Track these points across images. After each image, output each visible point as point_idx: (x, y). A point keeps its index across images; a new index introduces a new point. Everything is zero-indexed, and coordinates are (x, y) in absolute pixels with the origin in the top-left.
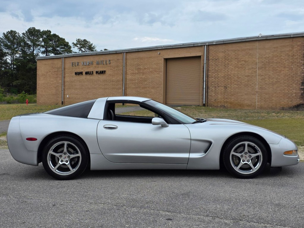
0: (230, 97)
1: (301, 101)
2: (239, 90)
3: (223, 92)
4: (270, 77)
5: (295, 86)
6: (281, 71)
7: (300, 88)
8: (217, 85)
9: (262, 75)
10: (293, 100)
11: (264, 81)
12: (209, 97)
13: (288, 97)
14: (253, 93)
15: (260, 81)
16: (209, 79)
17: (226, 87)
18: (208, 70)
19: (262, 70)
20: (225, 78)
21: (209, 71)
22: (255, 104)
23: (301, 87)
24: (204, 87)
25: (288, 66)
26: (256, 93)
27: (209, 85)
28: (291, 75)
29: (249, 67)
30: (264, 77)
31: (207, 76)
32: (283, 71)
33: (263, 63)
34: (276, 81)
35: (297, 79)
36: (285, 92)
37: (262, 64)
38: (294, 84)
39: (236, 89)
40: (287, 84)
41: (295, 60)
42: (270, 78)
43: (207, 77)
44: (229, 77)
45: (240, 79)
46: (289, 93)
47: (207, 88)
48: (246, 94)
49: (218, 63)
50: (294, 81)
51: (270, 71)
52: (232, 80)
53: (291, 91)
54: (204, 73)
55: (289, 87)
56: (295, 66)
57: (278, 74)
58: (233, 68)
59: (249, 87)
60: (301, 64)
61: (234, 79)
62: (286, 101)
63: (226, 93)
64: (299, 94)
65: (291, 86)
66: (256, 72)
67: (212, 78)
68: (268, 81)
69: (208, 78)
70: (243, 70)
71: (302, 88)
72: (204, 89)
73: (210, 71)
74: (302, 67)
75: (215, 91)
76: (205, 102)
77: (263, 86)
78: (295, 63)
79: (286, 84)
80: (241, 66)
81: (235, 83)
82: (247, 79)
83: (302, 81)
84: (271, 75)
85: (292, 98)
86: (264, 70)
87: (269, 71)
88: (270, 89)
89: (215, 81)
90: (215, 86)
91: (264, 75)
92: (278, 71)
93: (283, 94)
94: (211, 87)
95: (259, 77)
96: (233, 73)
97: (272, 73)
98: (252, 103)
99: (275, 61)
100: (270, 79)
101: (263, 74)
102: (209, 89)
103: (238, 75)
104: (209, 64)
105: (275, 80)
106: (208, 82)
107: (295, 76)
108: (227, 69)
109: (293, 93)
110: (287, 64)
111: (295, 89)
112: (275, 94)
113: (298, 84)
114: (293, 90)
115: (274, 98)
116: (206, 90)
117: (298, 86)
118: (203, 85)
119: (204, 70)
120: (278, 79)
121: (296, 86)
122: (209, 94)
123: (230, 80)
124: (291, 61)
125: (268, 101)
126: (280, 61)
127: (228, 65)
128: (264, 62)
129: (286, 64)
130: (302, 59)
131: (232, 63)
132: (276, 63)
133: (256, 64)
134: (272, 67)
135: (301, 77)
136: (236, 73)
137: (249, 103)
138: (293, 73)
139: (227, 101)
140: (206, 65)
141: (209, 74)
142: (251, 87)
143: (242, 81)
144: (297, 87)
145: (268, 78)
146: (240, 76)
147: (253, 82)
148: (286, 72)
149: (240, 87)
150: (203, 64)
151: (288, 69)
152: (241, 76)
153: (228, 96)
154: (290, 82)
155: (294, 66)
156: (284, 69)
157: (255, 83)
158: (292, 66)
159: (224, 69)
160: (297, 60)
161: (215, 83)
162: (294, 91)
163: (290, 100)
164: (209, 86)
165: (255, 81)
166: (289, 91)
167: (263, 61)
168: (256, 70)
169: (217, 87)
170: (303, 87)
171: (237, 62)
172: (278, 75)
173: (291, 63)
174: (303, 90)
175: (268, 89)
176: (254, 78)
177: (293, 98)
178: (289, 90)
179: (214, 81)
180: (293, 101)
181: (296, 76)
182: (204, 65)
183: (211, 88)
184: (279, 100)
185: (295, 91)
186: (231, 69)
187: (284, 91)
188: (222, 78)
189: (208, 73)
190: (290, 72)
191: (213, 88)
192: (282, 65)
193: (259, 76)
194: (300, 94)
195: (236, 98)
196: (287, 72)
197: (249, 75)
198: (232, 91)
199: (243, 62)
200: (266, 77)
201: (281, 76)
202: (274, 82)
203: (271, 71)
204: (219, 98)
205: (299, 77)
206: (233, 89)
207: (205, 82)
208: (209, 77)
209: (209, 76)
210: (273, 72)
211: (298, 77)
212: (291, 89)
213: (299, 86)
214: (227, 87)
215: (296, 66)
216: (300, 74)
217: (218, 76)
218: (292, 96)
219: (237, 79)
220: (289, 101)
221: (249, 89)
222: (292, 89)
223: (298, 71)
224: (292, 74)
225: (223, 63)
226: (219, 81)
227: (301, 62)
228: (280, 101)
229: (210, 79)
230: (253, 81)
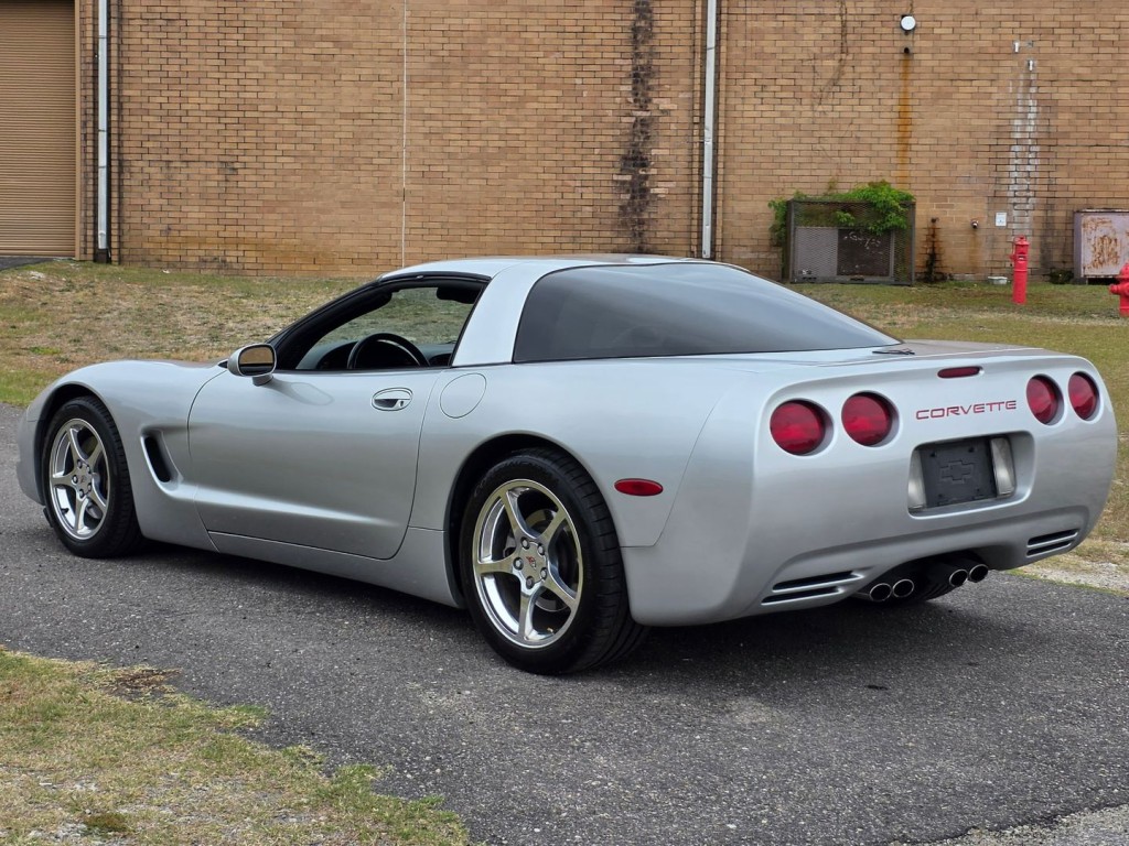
0: (258, 216)
1: (620, 241)
2: (305, 185)
3: (218, 191)
4: (470, 124)
5: (591, 170)
6: (522, 100)
7: (617, 181)
8: (178, 151)
9: (430, 117)
10: (584, 234)
11: (441, 143)
12: (127, 214)
13: (557, 220)
14: (383, 199)
15: (421, 142)
16: (125, 118)
17: (229, 168)
18: (118, 76)
19: (427, 92)
20: (223, 120)
21: (125, 80)
22: (393, 250)
23: (620, 178)
24: (103, 161)
25: (559, 81)
26: (396, 199)
27: (125, 150)
28: (573, 119)
29: (357, 71)
30: (439, 124)
31: (117, 105)
32: (536, 99)
33: (433, 59)
34: (502, 144)
35: (603, 139)
36: (547, 196)
37: (428, 59)
38: (585, 164)
39: (293, 178)
40: (553, 164)
41: (592, 55)
42: (471, 130)
43: (114, 112)
44: (248, 114)
45: (312, 128)
46: (562, 202)
47: (118, 165)
48: (344, 204)
49: (183, 42)
50: (588, 151)
51: (471, 99)
52: (266, 133)
53: (571, 196)
54: (95, 90)
55: (561, 177)
56: (592, 81)
57: (508, 112)
58: (271, 69)
59: (363, 167)
60: (618, 75)
61: (274, 127)
62: (552, 240)
63: (233, 197)
64: (610, 209)
65: (573, 170)
66: (396, 98)
67: (146, 118)
68: (460, 143)
69: (120, 115)
70: (324, 83)
71: (624, 182)
72: (102, 174)
73: (131, 80)
74: (623, 88)
75: (166, 183)
76: (109, 242)
77: (432, 168)
78: (593, 68)
79: (547, 163)
80: (318, 64)
81: (285, 147)
82: (351, 129)
83: (622, 152)
84: (473, 118)
85: (577, 227)
86: (439, 91)
87: (466, 98)
88: (470, 182)
89: (166, 132)
90: (165, 157)
91: (440, 117)
92: (509, 99)
93: (534, 208)
94: (140, 164)
95: (414, 123)
96: (272, 96)
97: (479, 105)
98: (380, 250)
99: (497, 54)
100: (471, 137)
101: (432, 111)
102: (127, 175)
103: (300, 109)
104: (125, 41)
105: (495, 142)
106: (119, 135)
107: (591, 126)
108: (236, 75)
109: (583, 202)
110: (554, 68)
111: (591, 184)
112: (496, 207)
113: (604, 164)
114: (584, 190)
115: (489, 226)
116: (115, 176)
117: (605, 171)
118: (96, 153)
119: (96, 70)
120: (508, 138)
121: (598, 171)
122: (126, 201)
123: (253, 133)
124: (573, 55)
125: (463, 238)
126: (522, 54)
127: (242, 56)
128: (441, 53)
129: (547, 67)
130: (622, 49)
131: (260, 44)
132: (501, 60)
133: (398, 59)
134: (478, 79)
135: (618, 132)
136: (287, 96)
137: (363, 249)
138: (584, 112)
139: (241, 235)
140: (109, 44)
141: (126, 93)
142: (370, 168)
143: (324, 141)
144: (603, 177)
145: (459, 130)
146: (311, 115)
147: (381, 148)
148: (548, 106)
149: (312, 167)
150: (90, 41)
151: (559, 93)
152: (319, 115)
153: (241, 210)
154: (565, 151)
155: (586, 81)
156: (540, 92)
157: (394, 149)
158: (579, 81)
159: (217, 75)
160: (599, 55)
161: (166, 145)
162: (589, 194)
163: (570, 234)
164: (126, 157)
165: (393, 142)
166: (566, 195)
167: (434, 46)
168: (400, 90)
169: (178, 164)
170: (628, 178)
171: (291, 44)
172: (510, 118)
173: (573, 68)
174: (628, 192)
175: (459, 181)
176: (389, 129)
177: (584, 227)
178: (564, 189)
179: (157, 132)
180: (583, 240)
181: (597, 125)
182: (96, 45)
183: (142, 168)
184: (513, 233)
185: (591, 196)
186: (262, 76)
187: (540, 195)
188: (209, 120)
189: (119, 89)
190: (567, 106)
191: (152, 170)
192: (528, 73)
193: (412, 116)
194: (616, 209)
195: (291, 223)
196: (555, 106)
197: (362, 111)
198: (265, 184)
199: (325, 45)
200: (447, 124)
201: (527, 125)
202: (490, 151)
203: (478, 99)
204: (189, 221)
205: (611, 132)
206: (274, 178)
207: (103, 137)
208: (125, 112)
209: (126, 106)
210: (483, 105)
211: (604, 132)
212: (572, 183)
213: (612, 171)
214: (237, 165)
215: (599, 81)
216: (616, 119)
217: (185, 107)
218: (579, 215)
219: (293, 128)
220: (564, 240)
221: (362, 180)
222: (578, 183)
223: (606, 106)
224: (579, 119)
225: (209, 43)
226: (190, 132)
227: (617, 62)
228: (521, 239)
229: (134, 123)
230: (381, 142)
